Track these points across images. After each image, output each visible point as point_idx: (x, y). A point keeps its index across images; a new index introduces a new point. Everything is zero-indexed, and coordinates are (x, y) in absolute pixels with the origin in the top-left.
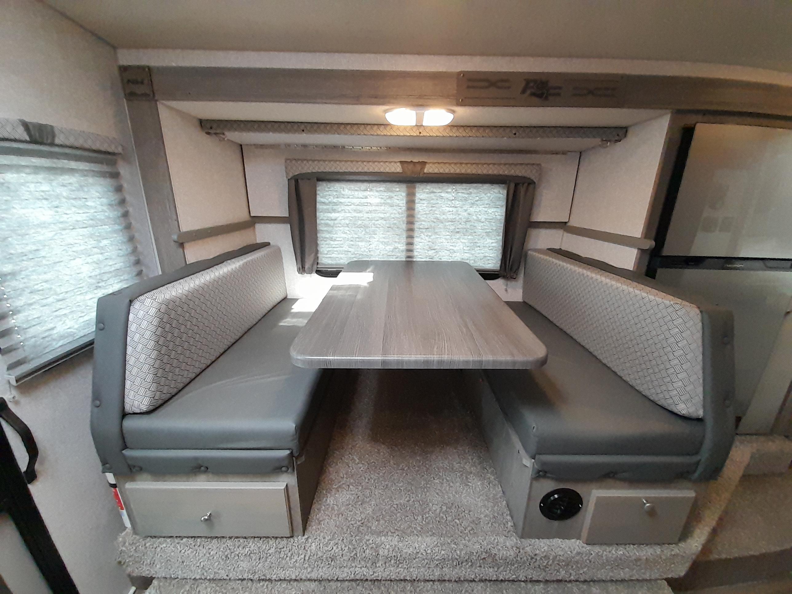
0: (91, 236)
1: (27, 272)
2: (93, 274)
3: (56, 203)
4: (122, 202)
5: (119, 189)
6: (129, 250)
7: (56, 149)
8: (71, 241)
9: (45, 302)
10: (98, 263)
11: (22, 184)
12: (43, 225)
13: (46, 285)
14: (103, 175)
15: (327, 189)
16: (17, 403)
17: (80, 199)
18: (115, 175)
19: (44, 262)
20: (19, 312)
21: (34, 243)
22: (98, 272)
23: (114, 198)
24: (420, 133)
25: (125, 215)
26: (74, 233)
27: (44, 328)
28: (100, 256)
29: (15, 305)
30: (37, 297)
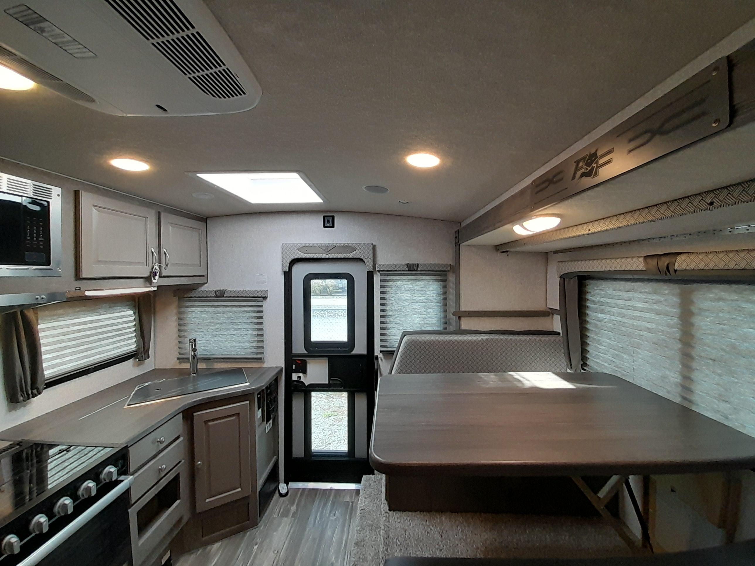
0: (424, 307)
1: (396, 316)
2: (421, 323)
3: (413, 292)
4: (445, 293)
5: (445, 287)
6: (442, 316)
7: (419, 272)
8: (414, 307)
9: (399, 328)
10: (425, 318)
11: (402, 285)
12: (406, 300)
13: (401, 323)
14: (438, 280)
15: (595, 288)
16: (382, 360)
17: (423, 291)
18: (444, 281)
19: (403, 314)
20: (390, 329)
21: (401, 307)
22: (423, 322)
23: (441, 291)
24: (589, 230)
25: (445, 299)
26: (417, 304)
27: (395, 338)
28: (426, 316)
29: (389, 326)
30: (396, 326)
